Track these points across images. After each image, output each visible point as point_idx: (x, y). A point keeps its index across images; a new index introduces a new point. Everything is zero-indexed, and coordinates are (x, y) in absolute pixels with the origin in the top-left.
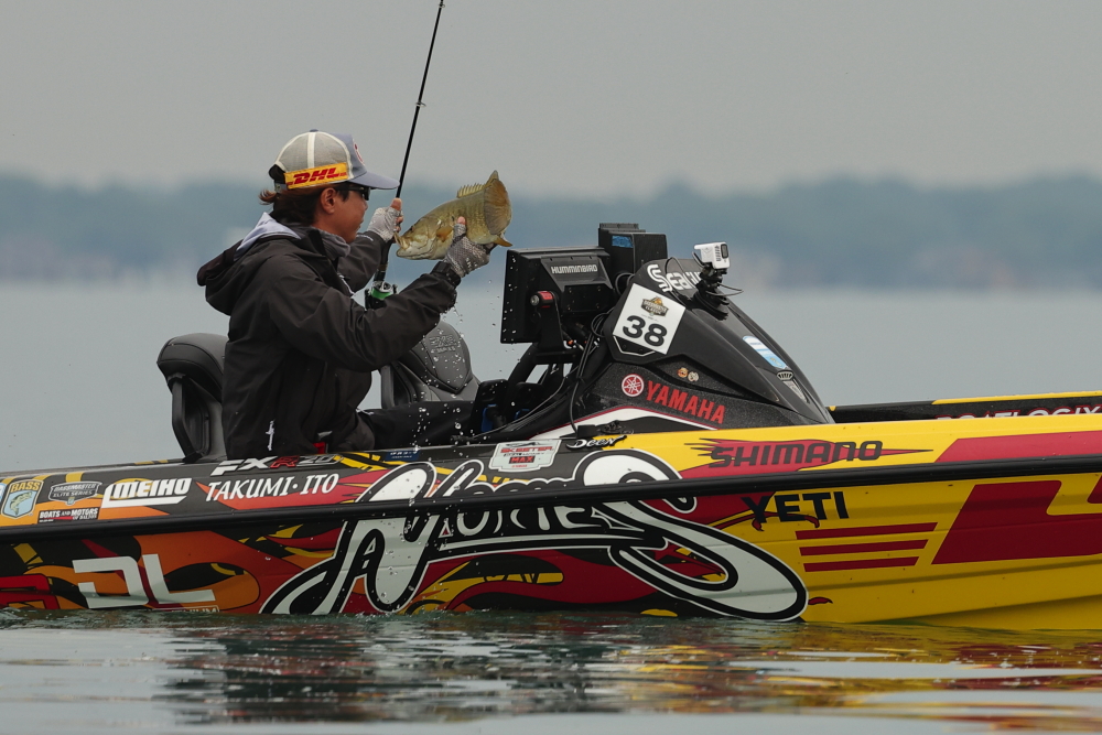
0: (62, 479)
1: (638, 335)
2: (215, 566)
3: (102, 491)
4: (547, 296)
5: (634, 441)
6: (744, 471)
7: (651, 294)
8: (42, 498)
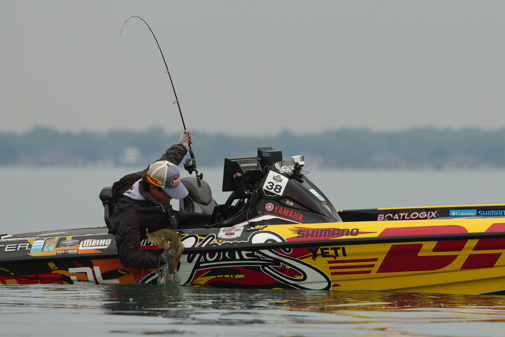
0: (65, 239)
1: (272, 189)
2: (120, 271)
3: (79, 243)
4: (239, 175)
5: (270, 228)
6: (309, 239)
7: (276, 174)
8: (58, 246)
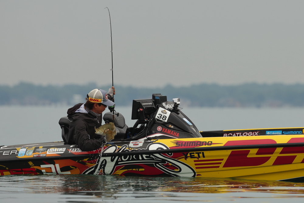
0: (38, 148)
1: (160, 118)
2: (71, 167)
3: (47, 150)
4: (141, 110)
5: (160, 141)
6: (183, 147)
7: (163, 109)
8: (34, 152)
